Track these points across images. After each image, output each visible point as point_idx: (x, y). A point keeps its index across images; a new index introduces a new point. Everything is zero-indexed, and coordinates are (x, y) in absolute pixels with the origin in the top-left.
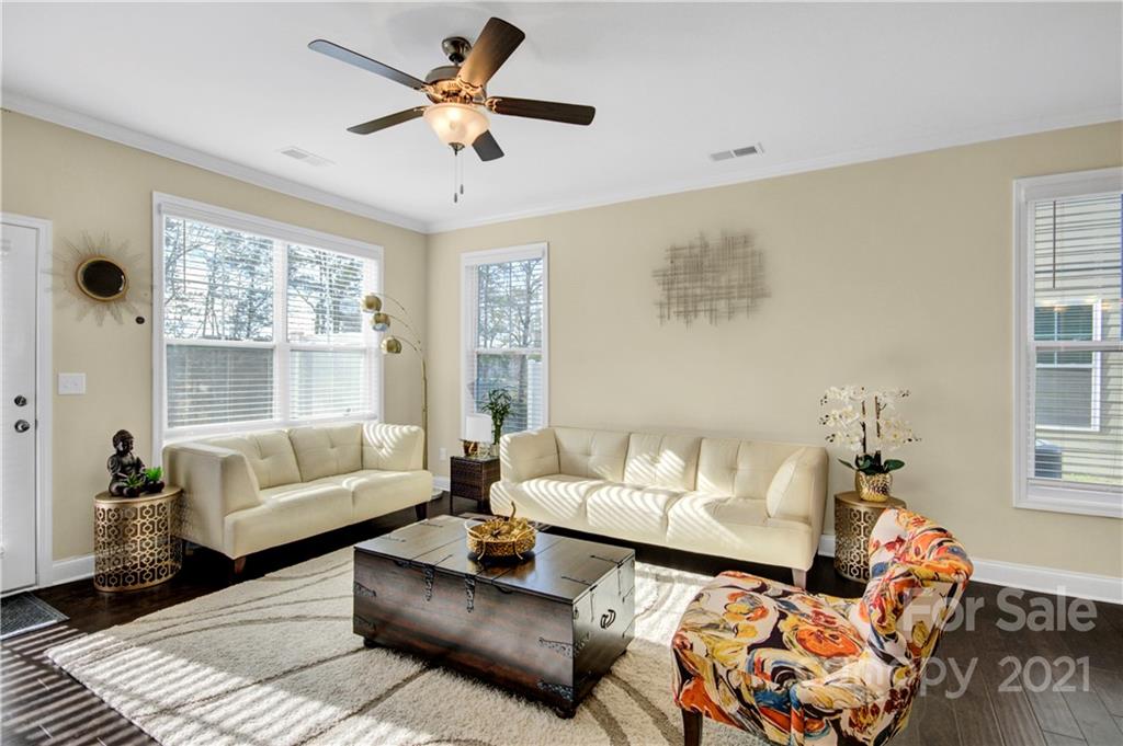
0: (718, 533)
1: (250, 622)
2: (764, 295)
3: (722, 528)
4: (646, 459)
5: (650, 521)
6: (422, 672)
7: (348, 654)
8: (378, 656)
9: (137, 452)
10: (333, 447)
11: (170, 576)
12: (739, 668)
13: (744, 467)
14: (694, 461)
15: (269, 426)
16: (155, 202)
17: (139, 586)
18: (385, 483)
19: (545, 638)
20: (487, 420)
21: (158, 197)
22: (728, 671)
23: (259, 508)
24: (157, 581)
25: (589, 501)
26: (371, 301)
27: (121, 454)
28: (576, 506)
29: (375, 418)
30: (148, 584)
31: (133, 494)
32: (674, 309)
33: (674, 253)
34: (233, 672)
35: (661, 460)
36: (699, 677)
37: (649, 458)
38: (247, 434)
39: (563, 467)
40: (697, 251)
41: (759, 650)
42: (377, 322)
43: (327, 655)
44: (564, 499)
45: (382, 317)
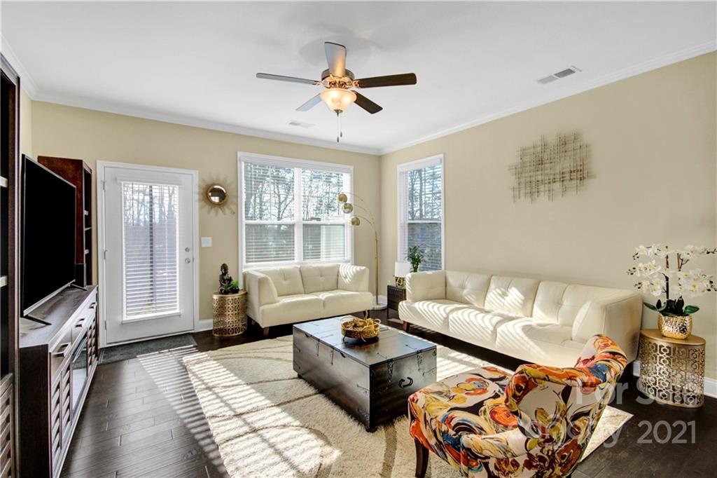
0: (528, 346)
1: (259, 358)
2: (590, 176)
3: (531, 343)
4: (499, 294)
5: (485, 333)
6: (315, 394)
7: (289, 379)
8: (301, 382)
9: (231, 274)
10: (321, 276)
11: (241, 333)
12: (437, 418)
13: (567, 303)
14: (532, 297)
15: (291, 264)
16: (238, 156)
17: (227, 335)
18: (343, 297)
19: (360, 385)
20: (409, 265)
21: (240, 154)
22: (432, 419)
23: (274, 305)
24: (234, 334)
25: (451, 317)
26: (341, 197)
27: (224, 274)
28: (443, 319)
29: (349, 262)
30: (231, 335)
31: (226, 293)
32: (523, 191)
33: (523, 152)
34: (240, 378)
35: (509, 294)
36: (417, 419)
37: (500, 293)
38: (278, 268)
39: (446, 295)
40: (539, 149)
41: (457, 411)
42: (345, 208)
43: (280, 378)
44: (436, 314)
45: (348, 205)
